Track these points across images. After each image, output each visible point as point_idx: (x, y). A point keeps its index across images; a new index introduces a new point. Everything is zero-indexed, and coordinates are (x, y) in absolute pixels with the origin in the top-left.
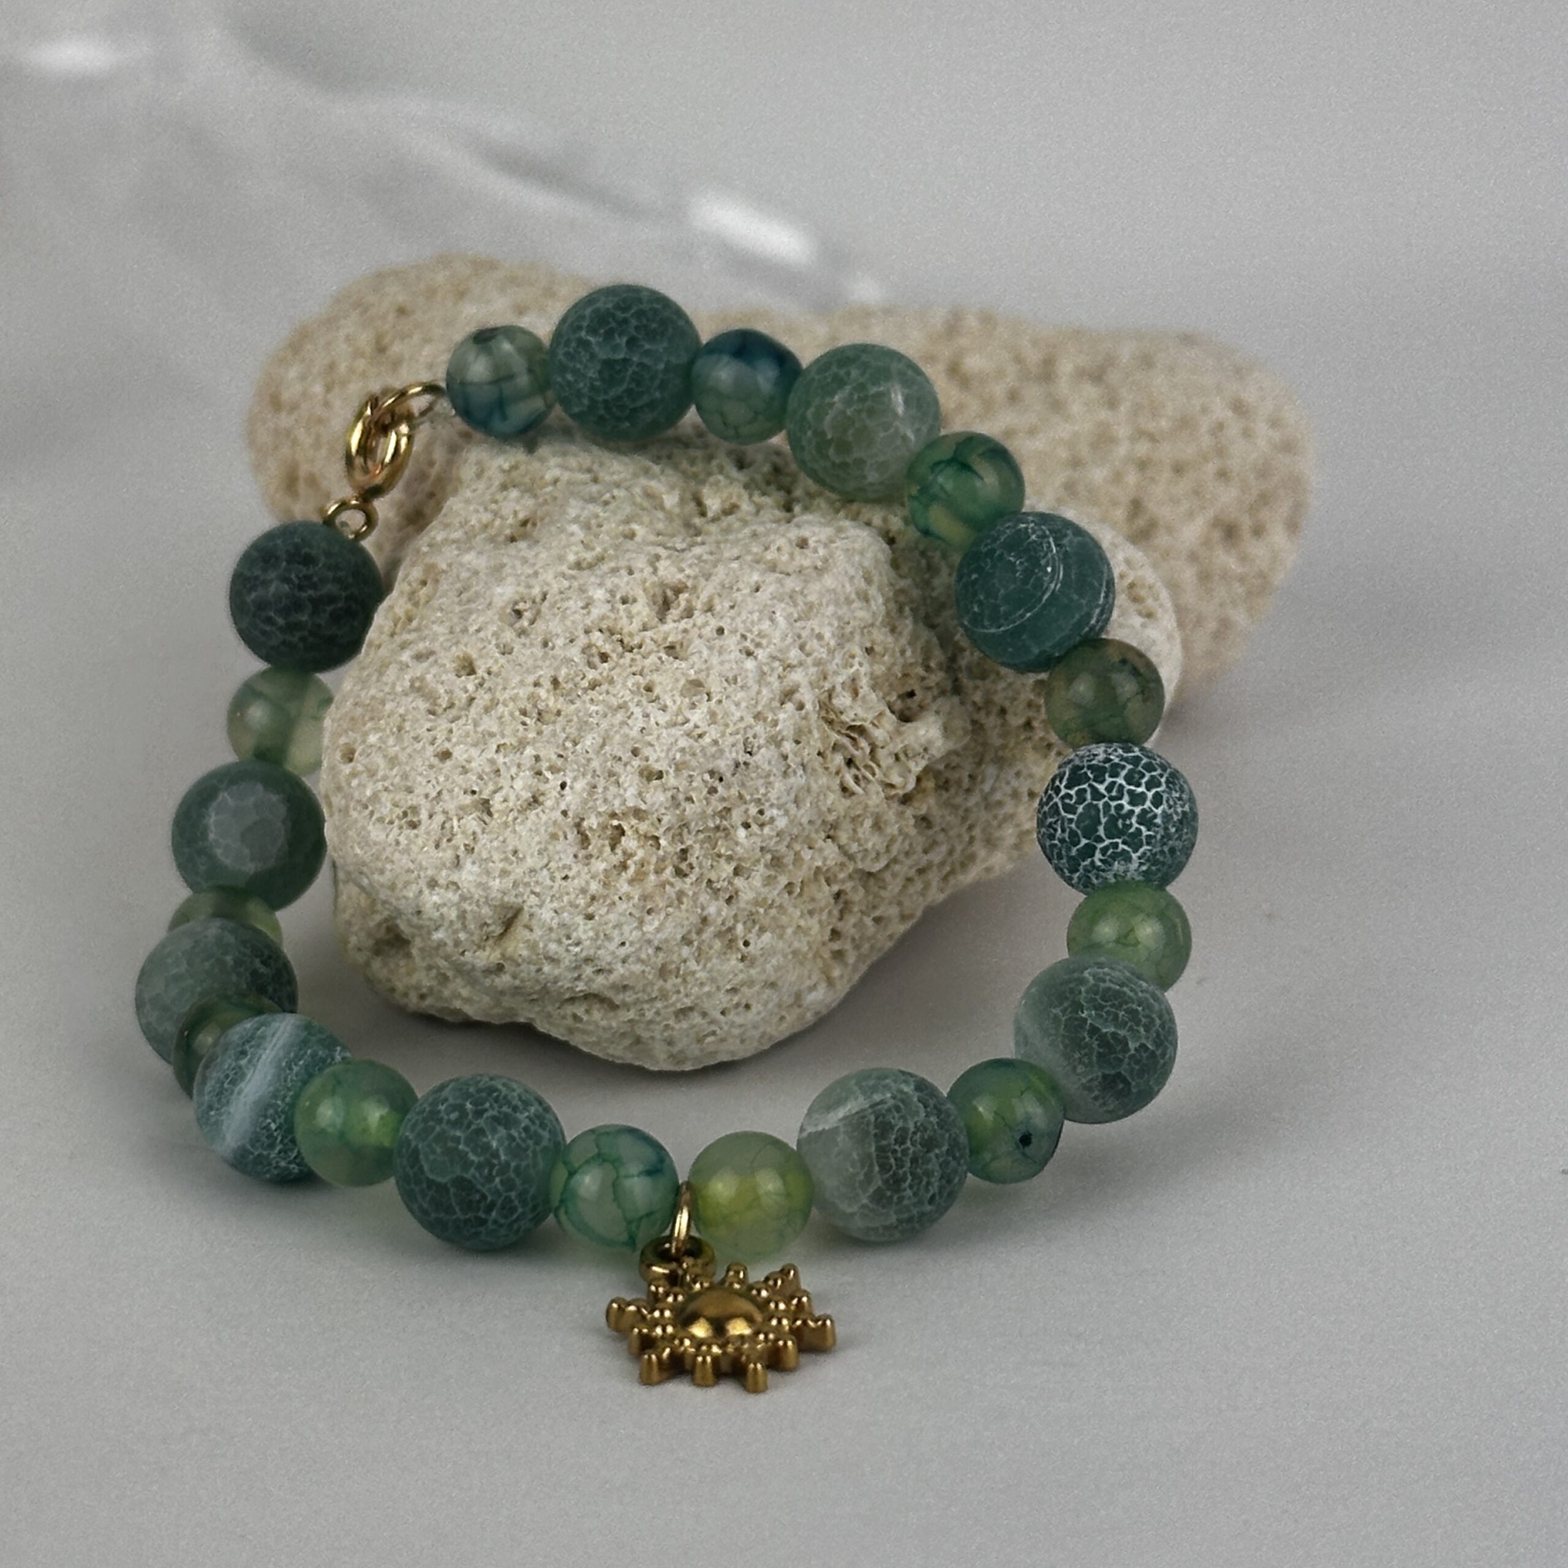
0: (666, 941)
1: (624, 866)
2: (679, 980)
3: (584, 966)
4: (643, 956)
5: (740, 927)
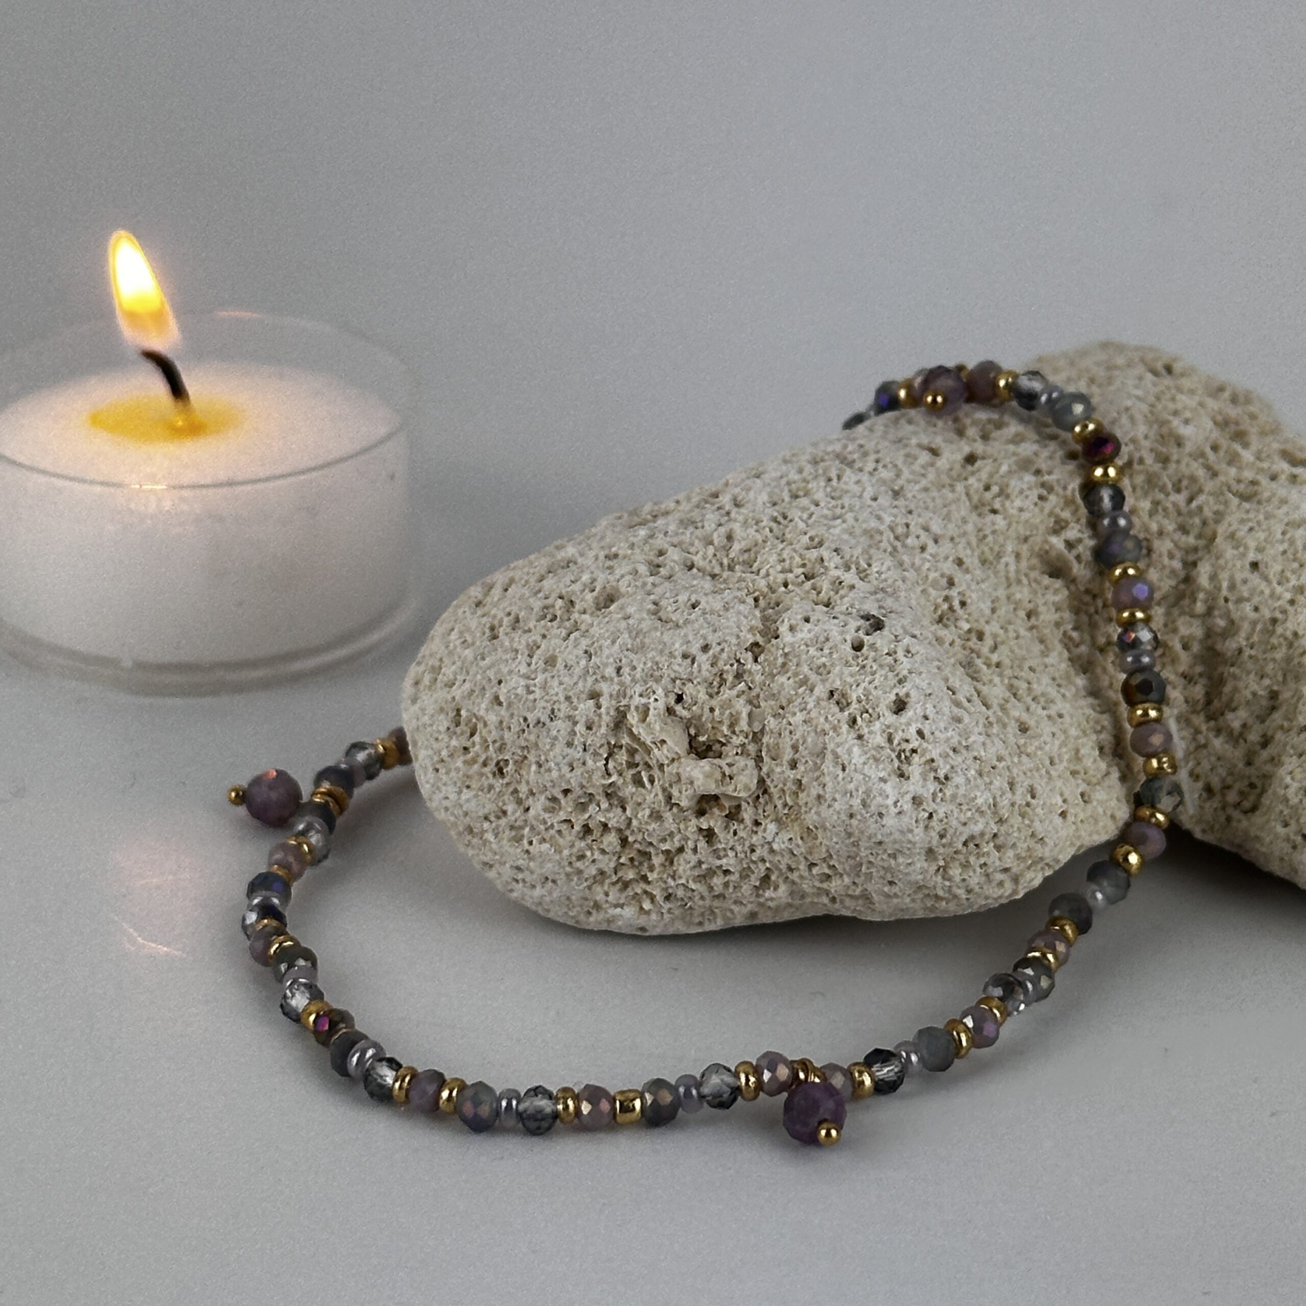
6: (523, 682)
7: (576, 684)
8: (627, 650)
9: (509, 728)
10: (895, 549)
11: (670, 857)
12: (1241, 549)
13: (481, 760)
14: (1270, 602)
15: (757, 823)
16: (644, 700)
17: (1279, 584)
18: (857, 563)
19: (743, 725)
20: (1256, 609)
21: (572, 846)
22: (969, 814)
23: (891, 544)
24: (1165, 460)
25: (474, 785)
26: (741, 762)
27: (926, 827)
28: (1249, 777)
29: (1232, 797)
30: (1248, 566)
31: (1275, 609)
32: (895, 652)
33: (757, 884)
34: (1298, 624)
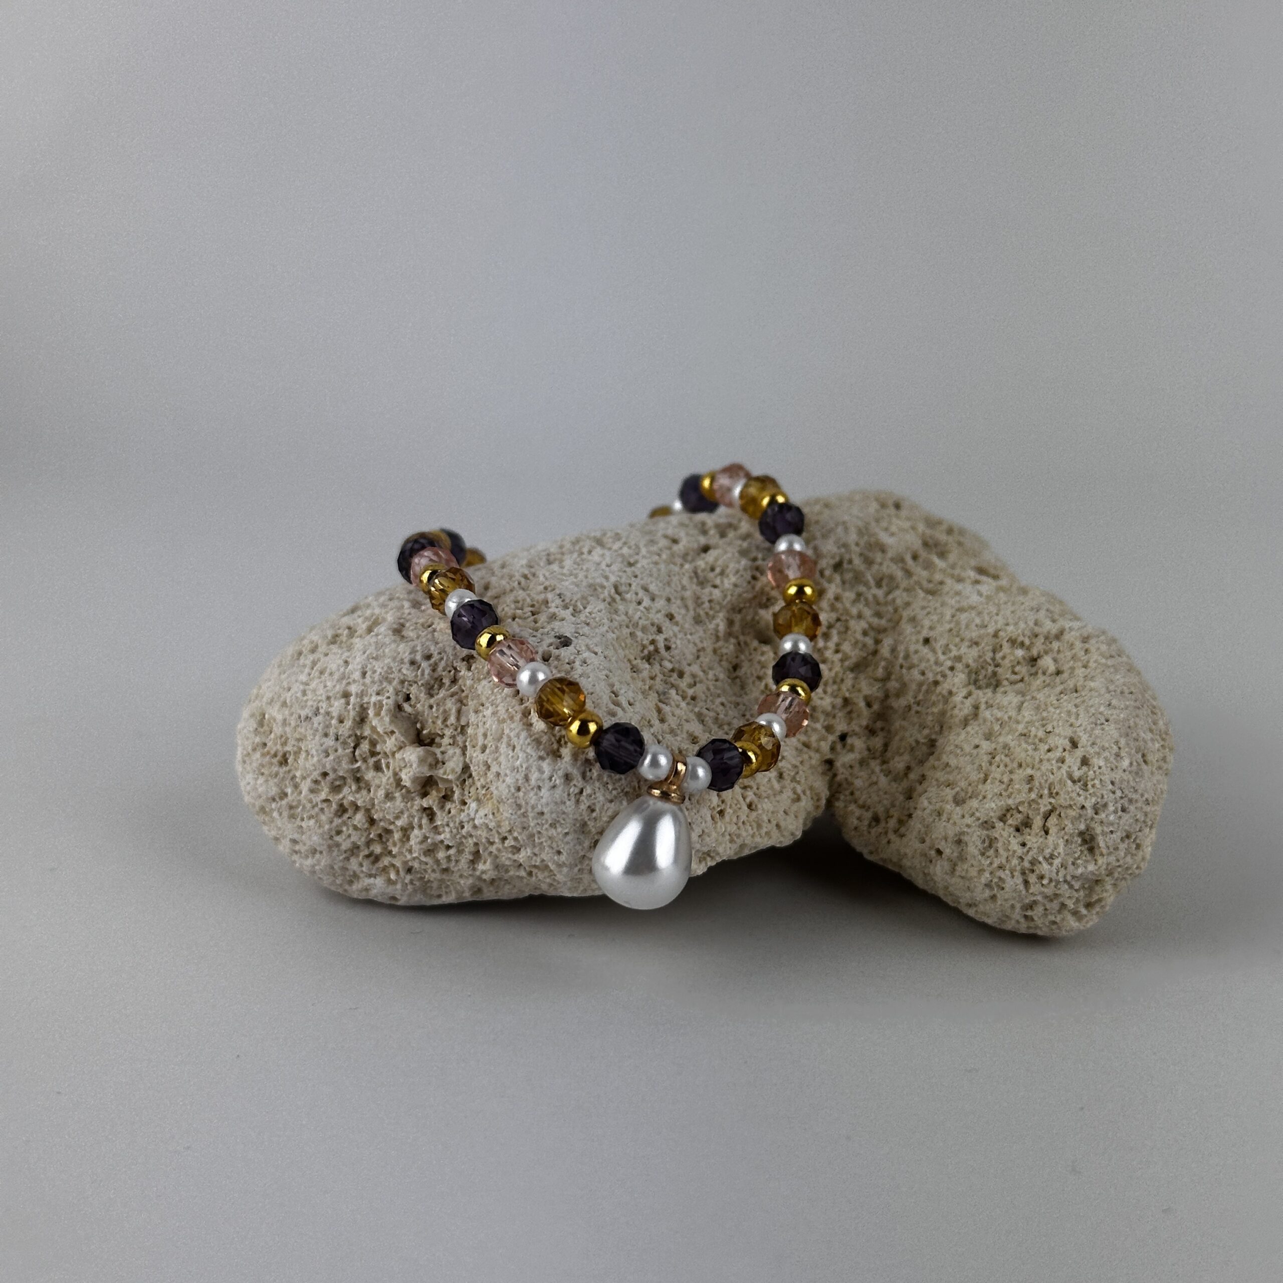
6: (302, 687)
7: (334, 686)
8: (373, 658)
9: (290, 724)
10: (614, 600)
11: (406, 832)
12: (919, 628)
13: (272, 752)
14: (934, 667)
15: (465, 803)
16: (379, 698)
17: (944, 653)
18: (575, 606)
19: (452, 720)
20: (923, 674)
21: (331, 822)
22: (614, 792)
23: (611, 597)
24: (869, 562)
25: (265, 771)
26: (451, 752)
27: (578, 802)
28: (909, 809)
29: (892, 823)
30: (921, 640)
31: (937, 673)
32: (574, 662)
33: (471, 858)
34: (954, 685)
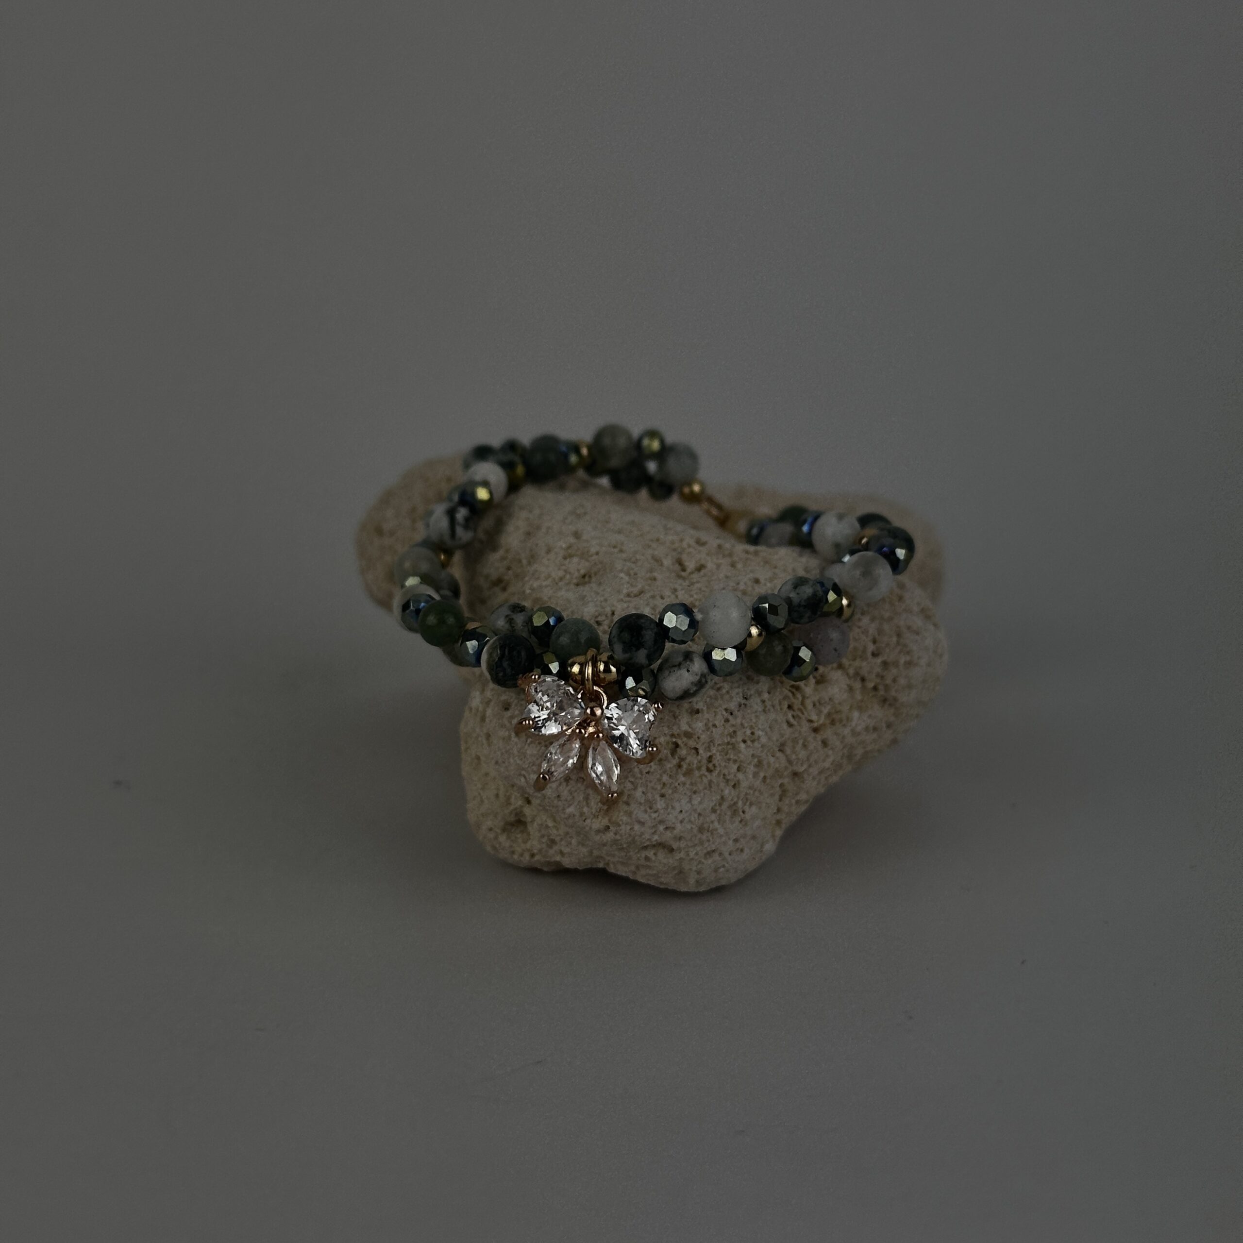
0: (705, 809)
1: (679, 766)
2: (709, 834)
3: (659, 825)
4: (693, 819)
5: (740, 804)
